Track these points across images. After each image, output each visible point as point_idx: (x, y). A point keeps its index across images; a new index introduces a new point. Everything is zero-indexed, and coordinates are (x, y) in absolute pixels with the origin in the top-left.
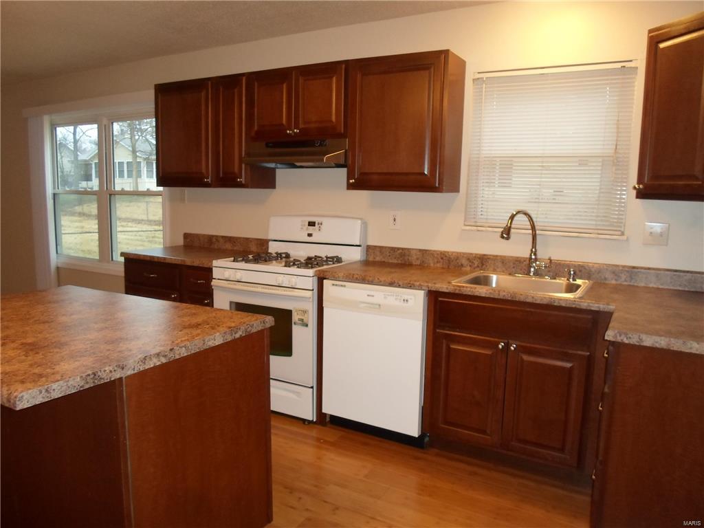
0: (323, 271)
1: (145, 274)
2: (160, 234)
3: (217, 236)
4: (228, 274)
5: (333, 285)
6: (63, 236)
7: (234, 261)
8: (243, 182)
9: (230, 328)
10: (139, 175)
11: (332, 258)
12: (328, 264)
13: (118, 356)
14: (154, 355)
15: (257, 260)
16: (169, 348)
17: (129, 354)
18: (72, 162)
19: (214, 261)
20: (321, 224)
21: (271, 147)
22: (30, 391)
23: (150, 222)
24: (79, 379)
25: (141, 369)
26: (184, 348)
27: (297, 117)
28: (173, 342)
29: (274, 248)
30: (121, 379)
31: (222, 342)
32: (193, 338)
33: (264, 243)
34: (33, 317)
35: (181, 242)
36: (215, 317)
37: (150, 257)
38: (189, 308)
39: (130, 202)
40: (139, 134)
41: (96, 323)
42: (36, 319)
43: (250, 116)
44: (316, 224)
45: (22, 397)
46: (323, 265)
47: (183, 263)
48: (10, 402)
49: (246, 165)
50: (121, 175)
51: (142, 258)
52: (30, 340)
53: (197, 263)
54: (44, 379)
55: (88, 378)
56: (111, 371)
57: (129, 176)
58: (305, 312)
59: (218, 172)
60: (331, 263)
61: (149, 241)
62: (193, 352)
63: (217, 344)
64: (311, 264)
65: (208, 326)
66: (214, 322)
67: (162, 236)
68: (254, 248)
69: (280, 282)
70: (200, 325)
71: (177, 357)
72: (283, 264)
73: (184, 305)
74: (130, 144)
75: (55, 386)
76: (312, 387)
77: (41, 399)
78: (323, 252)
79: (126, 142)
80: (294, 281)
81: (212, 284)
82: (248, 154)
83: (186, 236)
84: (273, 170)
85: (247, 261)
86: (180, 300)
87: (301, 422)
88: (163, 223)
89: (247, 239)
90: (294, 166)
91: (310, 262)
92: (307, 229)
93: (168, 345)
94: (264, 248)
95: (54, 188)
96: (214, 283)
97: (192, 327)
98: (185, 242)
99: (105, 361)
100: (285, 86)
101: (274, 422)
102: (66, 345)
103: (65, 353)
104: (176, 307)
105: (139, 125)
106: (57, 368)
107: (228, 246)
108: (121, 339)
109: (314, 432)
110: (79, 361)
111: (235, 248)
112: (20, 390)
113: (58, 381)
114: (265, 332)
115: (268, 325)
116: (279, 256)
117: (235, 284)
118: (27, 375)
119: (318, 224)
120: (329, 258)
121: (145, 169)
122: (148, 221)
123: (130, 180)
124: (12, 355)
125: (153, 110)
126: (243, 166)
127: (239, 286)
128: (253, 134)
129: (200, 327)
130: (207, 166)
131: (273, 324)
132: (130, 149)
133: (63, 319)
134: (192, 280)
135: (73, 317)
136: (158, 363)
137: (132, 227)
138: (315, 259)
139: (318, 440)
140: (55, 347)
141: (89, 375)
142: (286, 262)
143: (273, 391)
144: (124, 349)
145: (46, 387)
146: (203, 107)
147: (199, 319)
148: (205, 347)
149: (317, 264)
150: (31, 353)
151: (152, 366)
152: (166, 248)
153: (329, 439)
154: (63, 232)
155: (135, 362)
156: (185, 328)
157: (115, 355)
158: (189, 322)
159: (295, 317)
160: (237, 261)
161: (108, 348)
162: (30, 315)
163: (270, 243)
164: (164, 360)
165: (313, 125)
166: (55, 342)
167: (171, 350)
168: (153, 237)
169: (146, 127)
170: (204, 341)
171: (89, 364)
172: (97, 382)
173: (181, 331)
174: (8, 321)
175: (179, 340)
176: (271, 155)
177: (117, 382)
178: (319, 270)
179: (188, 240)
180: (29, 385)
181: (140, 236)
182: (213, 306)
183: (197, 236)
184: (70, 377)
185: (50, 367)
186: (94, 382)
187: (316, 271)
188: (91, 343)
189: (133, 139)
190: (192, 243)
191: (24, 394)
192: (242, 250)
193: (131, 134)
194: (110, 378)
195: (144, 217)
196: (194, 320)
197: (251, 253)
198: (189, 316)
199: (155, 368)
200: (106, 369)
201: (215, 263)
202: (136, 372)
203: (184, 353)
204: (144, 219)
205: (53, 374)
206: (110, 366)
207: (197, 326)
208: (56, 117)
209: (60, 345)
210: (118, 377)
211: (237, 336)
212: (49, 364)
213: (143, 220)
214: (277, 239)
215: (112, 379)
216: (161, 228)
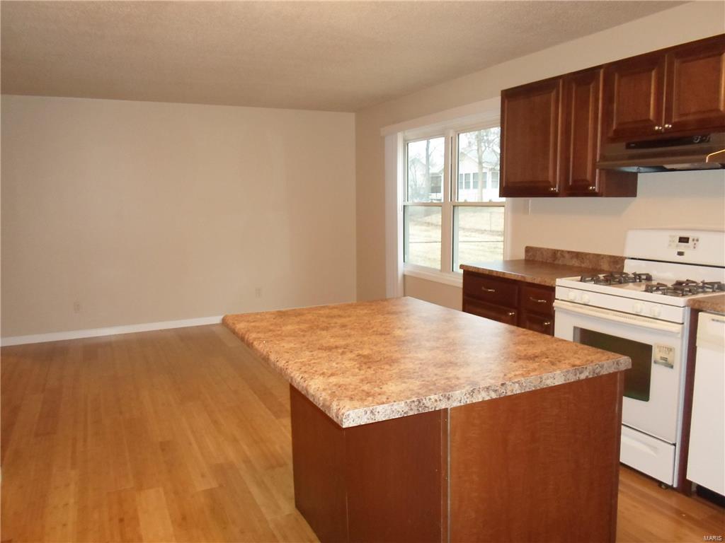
0: (699, 301)
1: (483, 288)
2: (501, 245)
3: (563, 251)
4: (573, 295)
5: (713, 320)
6: (410, 245)
7: (581, 281)
8: (597, 190)
9: (574, 366)
10: (484, 185)
11: (712, 284)
12: (704, 292)
13: (445, 383)
14: (484, 388)
15: (609, 280)
16: (500, 384)
17: (457, 383)
18: (425, 175)
19: (557, 280)
20: (697, 240)
21: (634, 148)
22: (356, 410)
23: (492, 232)
24: (403, 404)
25: (468, 403)
26: (517, 385)
27: (669, 109)
28: (505, 375)
29: (630, 268)
30: (446, 410)
31: (564, 382)
32: (528, 372)
33: (618, 261)
34: (372, 328)
35: (522, 256)
36: (556, 350)
37: (490, 270)
38: (527, 334)
39: (475, 212)
40: (487, 145)
41: (428, 341)
42: (375, 329)
43: (608, 114)
44: (690, 240)
45: (348, 415)
46: (698, 293)
47: (523, 280)
48: (338, 417)
49: (600, 170)
50: (467, 186)
51: (481, 271)
52: (366, 352)
53: (538, 280)
54: (370, 398)
55: (413, 404)
56: (436, 401)
57: (475, 187)
58: (670, 350)
59: (567, 180)
60: (711, 290)
61: (491, 252)
62: (527, 390)
63: (557, 384)
64: (682, 290)
65: (547, 360)
66: (554, 354)
67: (502, 247)
68: (605, 266)
69: (639, 310)
70: (537, 357)
71: (509, 393)
72: (643, 287)
73: (521, 330)
74: (477, 156)
75: (380, 408)
76: (675, 445)
77: (366, 420)
78: (699, 275)
79: (473, 154)
80: (657, 310)
81: (554, 304)
82: (603, 158)
83: (528, 249)
84: (635, 175)
85: (597, 281)
86: (517, 322)
87: (657, 484)
88: (504, 234)
89: (598, 255)
90: (662, 169)
91: (679, 288)
92: (677, 246)
93: (499, 377)
94: (618, 266)
95: (404, 201)
96: (556, 304)
97: (527, 359)
98: (526, 255)
99: (431, 387)
100: (653, 73)
101: (623, 478)
102: (397, 362)
103: (394, 371)
104: (512, 332)
105: (487, 136)
106: (385, 388)
107: (575, 263)
108: (451, 363)
109: (674, 501)
110: (405, 383)
111: (583, 265)
112: (347, 407)
113: (383, 403)
114: (619, 375)
115: (623, 368)
116: (637, 278)
117: (581, 308)
118: (356, 391)
119: (693, 240)
120: (707, 283)
121: (491, 179)
122: (491, 231)
123: (476, 190)
124: (348, 366)
125: (499, 117)
126: (597, 171)
127: (586, 310)
128: (611, 134)
129: (536, 359)
130: (554, 174)
131: (630, 367)
132: (477, 160)
133: (398, 332)
134: (531, 298)
135: (407, 331)
136: (487, 398)
137: (474, 237)
138: (687, 284)
139: (679, 513)
140: (387, 363)
141: (414, 401)
142: (647, 286)
143: (624, 439)
144: (451, 375)
145: (371, 408)
146: (553, 109)
147: (537, 350)
148: (543, 386)
149: (690, 291)
150: (364, 367)
151: (480, 400)
152: (506, 263)
153: (693, 515)
154: (410, 241)
155: (462, 393)
156: (520, 359)
157: (443, 382)
158: (525, 353)
159: (656, 354)
160: (585, 281)
161: (436, 372)
162: (370, 324)
163: (627, 262)
164: (494, 396)
165: (691, 118)
166: (387, 357)
167: (503, 385)
168: (495, 248)
169: (493, 138)
170: (541, 378)
171: (415, 388)
172: (422, 411)
173: (515, 362)
174: (351, 329)
175: (513, 373)
176: (632, 157)
177: (442, 413)
178: (693, 300)
179: (530, 254)
180: (356, 403)
181: (482, 246)
182: (553, 335)
183: (540, 249)
184: (395, 402)
185: (378, 386)
186: (418, 410)
187: (689, 300)
188: (421, 364)
189: (480, 151)
190: (534, 257)
191: (351, 412)
192: (590, 267)
193: (478, 145)
194: (435, 407)
195: (487, 228)
196: (532, 351)
197: (602, 271)
198: (526, 344)
199: (483, 402)
200: (432, 397)
201: (559, 281)
202: (462, 404)
203: (517, 390)
204: (487, 229)
205: (380, 394)
206: (436, 394)
207: (534, 358)
208: (409, 134)
209: (392, 361)
210: (443, 407)
211: (583, 377)
212: (378, 382)
213: (485, 230)
214: (635, 257)
215: (437, 409)
216: (501, 238)
